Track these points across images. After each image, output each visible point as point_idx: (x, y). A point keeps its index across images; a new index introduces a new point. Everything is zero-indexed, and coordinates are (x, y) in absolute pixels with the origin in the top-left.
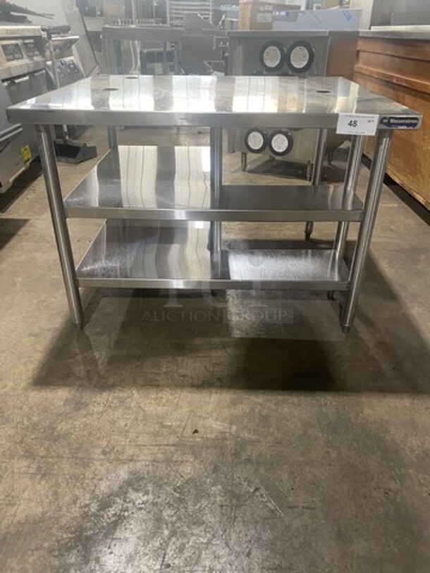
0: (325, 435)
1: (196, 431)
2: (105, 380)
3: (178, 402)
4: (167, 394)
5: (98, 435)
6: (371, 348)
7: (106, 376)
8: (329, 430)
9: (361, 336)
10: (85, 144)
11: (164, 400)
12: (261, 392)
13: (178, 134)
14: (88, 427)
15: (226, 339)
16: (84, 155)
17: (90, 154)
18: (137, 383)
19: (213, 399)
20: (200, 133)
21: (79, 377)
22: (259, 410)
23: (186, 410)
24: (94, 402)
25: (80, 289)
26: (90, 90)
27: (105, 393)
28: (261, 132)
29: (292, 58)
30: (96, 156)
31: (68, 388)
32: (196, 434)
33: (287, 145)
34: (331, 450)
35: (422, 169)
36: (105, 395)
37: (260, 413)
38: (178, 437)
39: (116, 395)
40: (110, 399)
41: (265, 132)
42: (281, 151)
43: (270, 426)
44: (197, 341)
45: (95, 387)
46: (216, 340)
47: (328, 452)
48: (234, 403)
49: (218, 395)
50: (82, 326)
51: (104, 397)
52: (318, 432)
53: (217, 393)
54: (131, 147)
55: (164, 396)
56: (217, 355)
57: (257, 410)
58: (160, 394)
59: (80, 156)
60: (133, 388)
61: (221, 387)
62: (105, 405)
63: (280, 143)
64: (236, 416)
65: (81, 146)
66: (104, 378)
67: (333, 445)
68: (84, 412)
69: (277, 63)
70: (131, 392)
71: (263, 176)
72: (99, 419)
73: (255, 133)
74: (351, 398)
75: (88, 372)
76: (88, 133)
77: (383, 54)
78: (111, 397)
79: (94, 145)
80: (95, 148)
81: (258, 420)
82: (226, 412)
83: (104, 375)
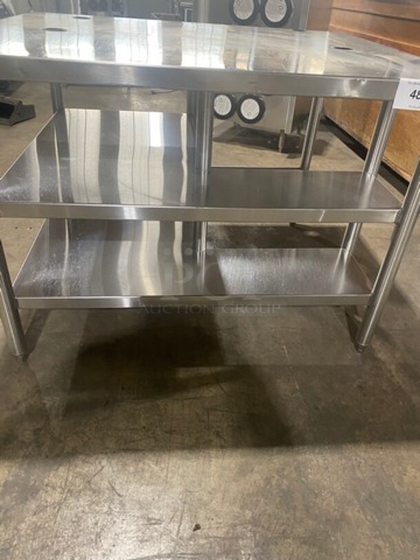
0: (369, 518)
1: (197, 527)
2: (61, 445)
3: (167, 476)
4: (151, 463)
5: (55, 548)
6: (394, 373)
7: (62, 438)
8: (372, 508)
9: (379, 356)
10: (21, 102)
11: (147, 475)
12: (275, 450)
13: (128, 94)
14: (40, 533)
15: (219, 369)
16: (19, 114)
17: (27, 114)
18: (107, 448)
19: (213, 468)
20: (154, 93)
21: (23, 442)
22: (278, 481)
23: (179, 489)
24: (47, 485)
25: (20, 311)
26: (22, 30)
27: (62, 469)
28: (229, 96)
29: (266, 9)
30: (34, 117)
31: (6, 463)
32: (198, 531)
33: (258, 111)
34: (381, 543)
35: (412, 145)
36: (62, 471)
37: (279, 486)
38: (173, 540)
39: (78, 469)
40: (70, 478)
41: (234, 96)
42: (251, 118)
43: (295, 508)
44: (182, 373)
45: (47, 457)
46: (205, 370)
47: (377, 547)
48: (243, 472)
49: (220, 461)
50: (25, 357)
51: (60, 475)
52: (359, 512)
53: (217, 457)
54: (88, 110)
55: (146, 467)
56: (211, 394)
57: (274, 482)
58: (141, 465)
59: (14, 117)
60: (100, 456)
61: (222, 447)
62: (64, 490)
63: (250, 109)
64: (249, 495)
65: (15, 104)
66: (61, 442)
67: (382, 533)
68: (33, 505)
69: (250, 14)
70: (100, 463)
71: (230, 146)
72: (55, 517)
73: (222, 96)
74: (388, 451)
75: (36, 432)
76: (23, 89)
77: (362, 12)
78: (71, 473)
79: (31, 103)
80: (32, 107)
81: (278, 499)
82: (234, 488)
83: (60, 435)
